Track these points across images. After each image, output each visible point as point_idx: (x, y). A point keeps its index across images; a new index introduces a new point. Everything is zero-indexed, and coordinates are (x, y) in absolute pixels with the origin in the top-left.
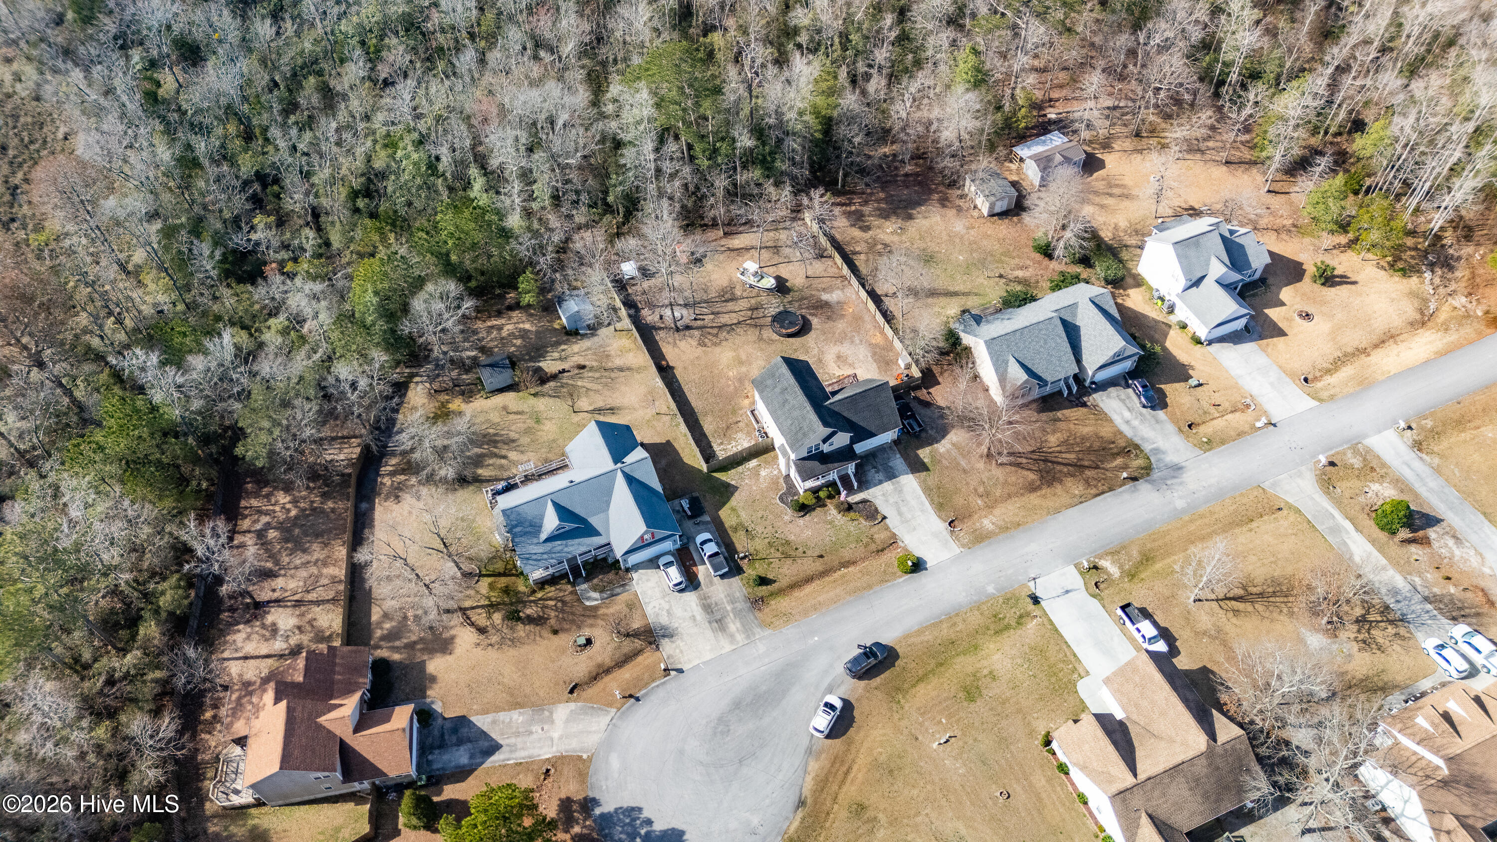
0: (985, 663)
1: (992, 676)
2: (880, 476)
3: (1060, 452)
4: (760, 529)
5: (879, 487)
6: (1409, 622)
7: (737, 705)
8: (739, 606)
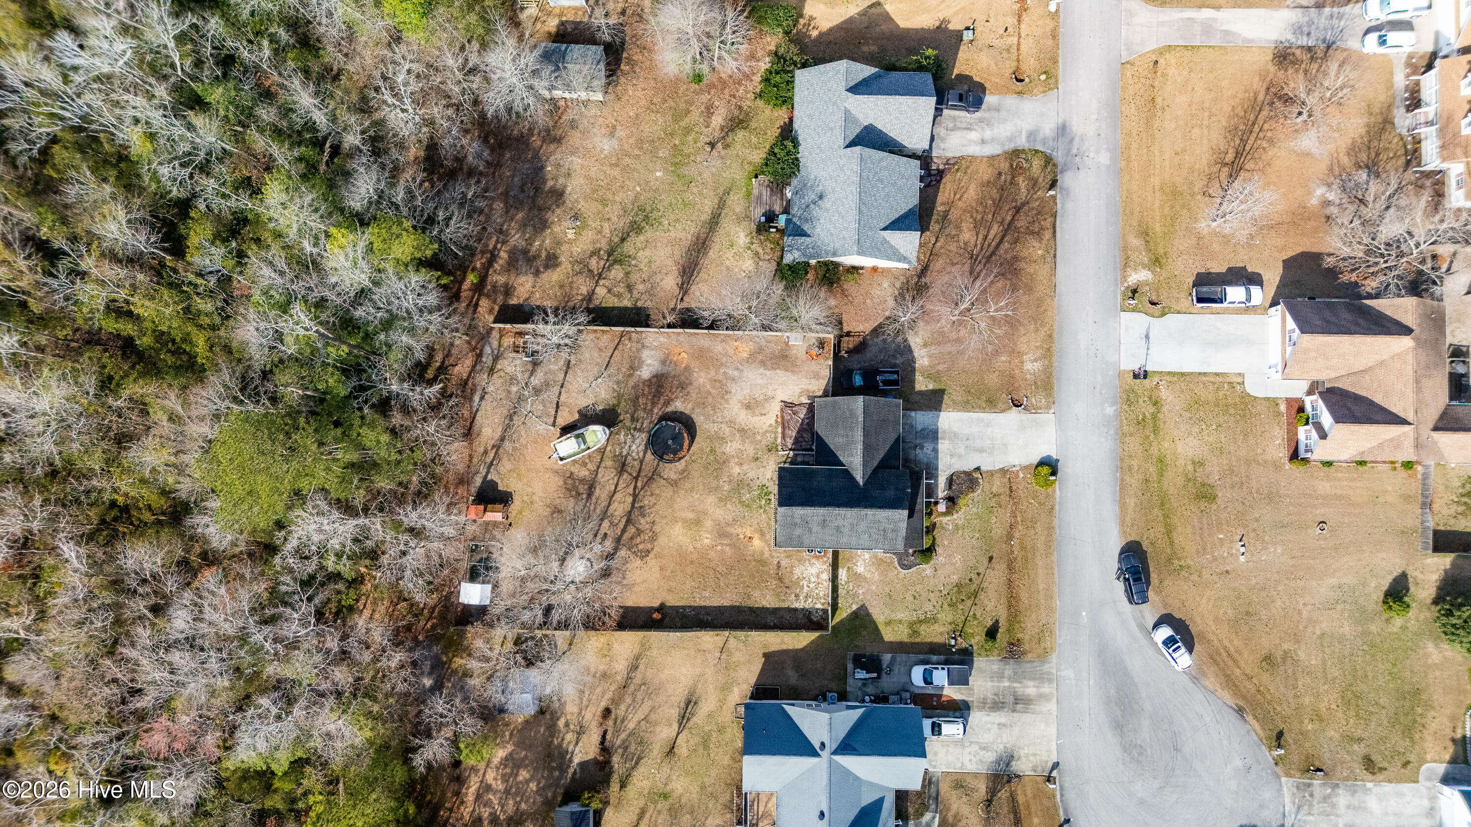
0: (1181, 462)
1: (1199, 464)
2: (928, 447)
3: (986, 237)
4: (928, 607)
5: (940, 455)
6: (1334, 43)
7: (1118, 727)
8: (1008, 672)
